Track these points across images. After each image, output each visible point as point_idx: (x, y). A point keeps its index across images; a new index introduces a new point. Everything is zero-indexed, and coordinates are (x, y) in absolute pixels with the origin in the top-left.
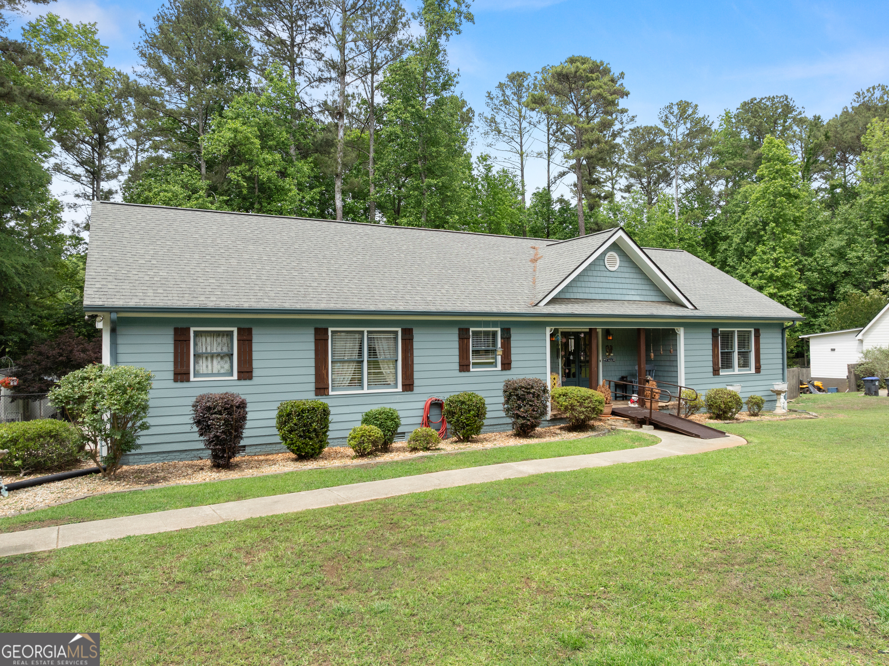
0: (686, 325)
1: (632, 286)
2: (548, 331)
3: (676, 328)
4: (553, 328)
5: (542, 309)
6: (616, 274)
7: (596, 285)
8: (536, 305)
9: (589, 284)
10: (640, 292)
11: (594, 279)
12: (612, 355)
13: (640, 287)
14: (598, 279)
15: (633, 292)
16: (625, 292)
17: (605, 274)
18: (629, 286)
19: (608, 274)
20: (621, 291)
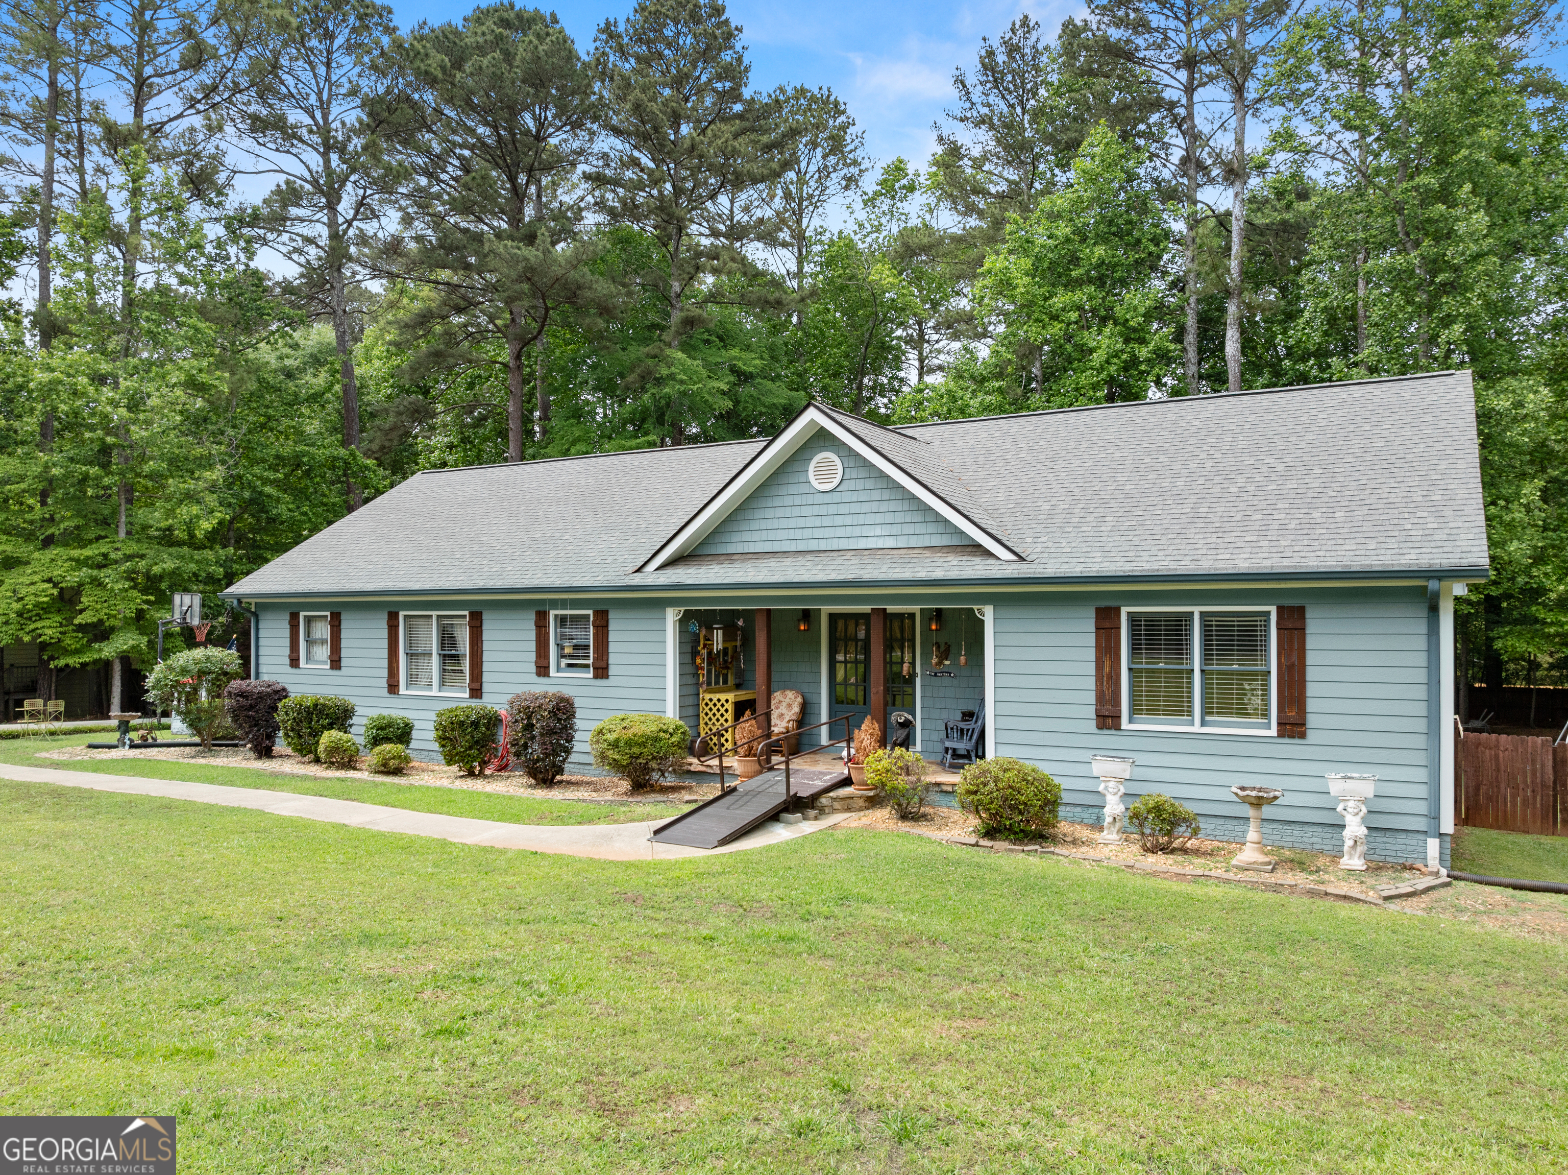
0: (998, 600)
1: (879, 518)
2: (672, 616)
3: (975, 607)
4: (683, 609)
5: (650, 577)
6: (836, 497)
7: (792, 523)
8: (639, 570)
9: (775, 524)
10: (896, 529)
11: (788, 512)
12: (947, 663)
13: (899, 518)
14: (796, 512)
15: (878, 531)
16: (857, 531)
17: (810, 499)
18: (870, 519)
19: (819, 498)
20: (848, 531)
